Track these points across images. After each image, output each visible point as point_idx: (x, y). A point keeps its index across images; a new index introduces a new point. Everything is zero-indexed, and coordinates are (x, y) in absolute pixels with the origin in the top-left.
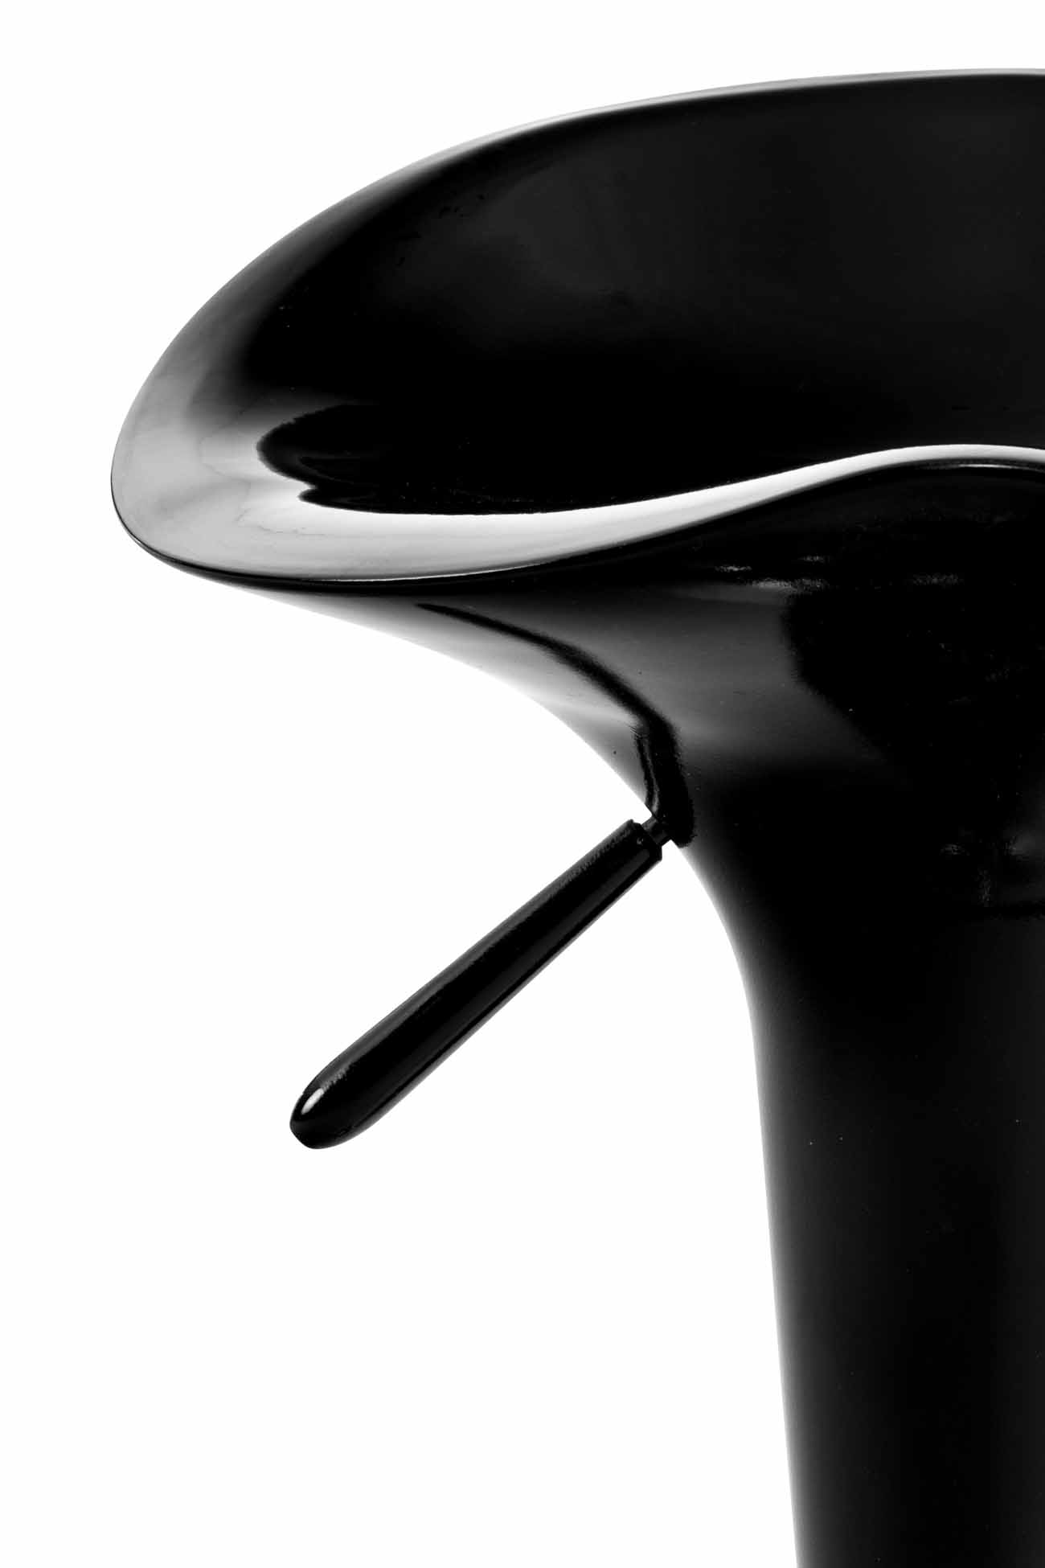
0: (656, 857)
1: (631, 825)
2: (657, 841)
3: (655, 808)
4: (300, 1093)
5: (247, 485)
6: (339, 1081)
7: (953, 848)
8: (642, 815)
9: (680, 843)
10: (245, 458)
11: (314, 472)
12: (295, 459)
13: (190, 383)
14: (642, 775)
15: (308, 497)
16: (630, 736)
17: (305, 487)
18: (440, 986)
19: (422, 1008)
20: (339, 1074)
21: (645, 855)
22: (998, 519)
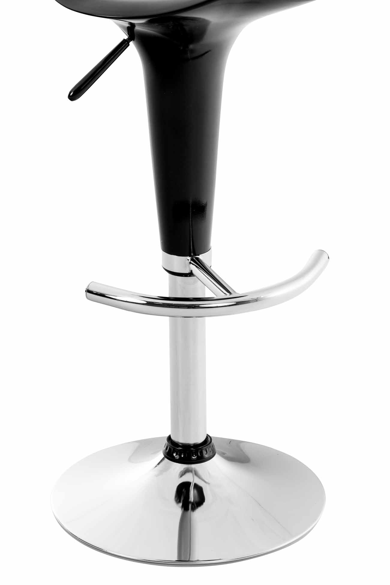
1: (124, 40)
3: (129, 35)
4: (69, 93)
21: (127, 44)
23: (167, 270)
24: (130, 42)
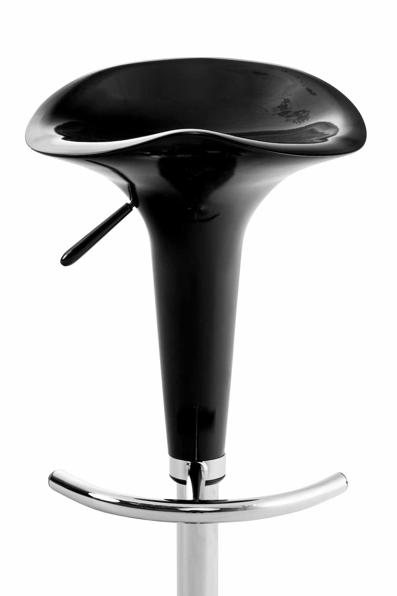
0: (131, 210)
1: (127, 204)
2: (132, 207)
3: (132, 200)
4: (62, 255)
5: (51, 136)
6: (70, 254)
7: (190, 208)
8: (129, 202)
9: (137, 207)
10: (51, 130)
11: (65, 134)
12: (61, 131)
13: (40, 117)
14: (129, 193)
15: (63, 139)
16: (127, 186)
17: (63, 137)
18: (89, 235)
19: (86, 239)
20: (69, 252)
21: (130, 209)
22: (197, 144)
23: (173, 477)
24: (133, 207)
